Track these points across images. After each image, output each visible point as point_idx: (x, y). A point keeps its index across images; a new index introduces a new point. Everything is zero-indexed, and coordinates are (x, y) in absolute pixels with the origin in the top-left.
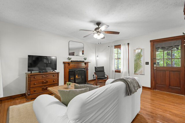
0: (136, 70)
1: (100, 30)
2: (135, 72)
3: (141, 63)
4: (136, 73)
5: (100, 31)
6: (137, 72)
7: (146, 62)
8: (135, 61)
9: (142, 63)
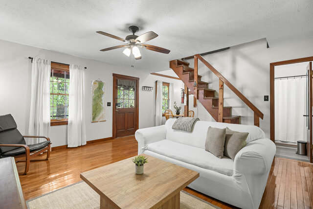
0: (95, 115)
1: (138, 41)
2: (94, 118)
3: (102, 103)
4: (94, 121)
5: (138, 43)
6: (97, 119)
7: (108, 103)
8: (94, 100)
9: (104, 105)
